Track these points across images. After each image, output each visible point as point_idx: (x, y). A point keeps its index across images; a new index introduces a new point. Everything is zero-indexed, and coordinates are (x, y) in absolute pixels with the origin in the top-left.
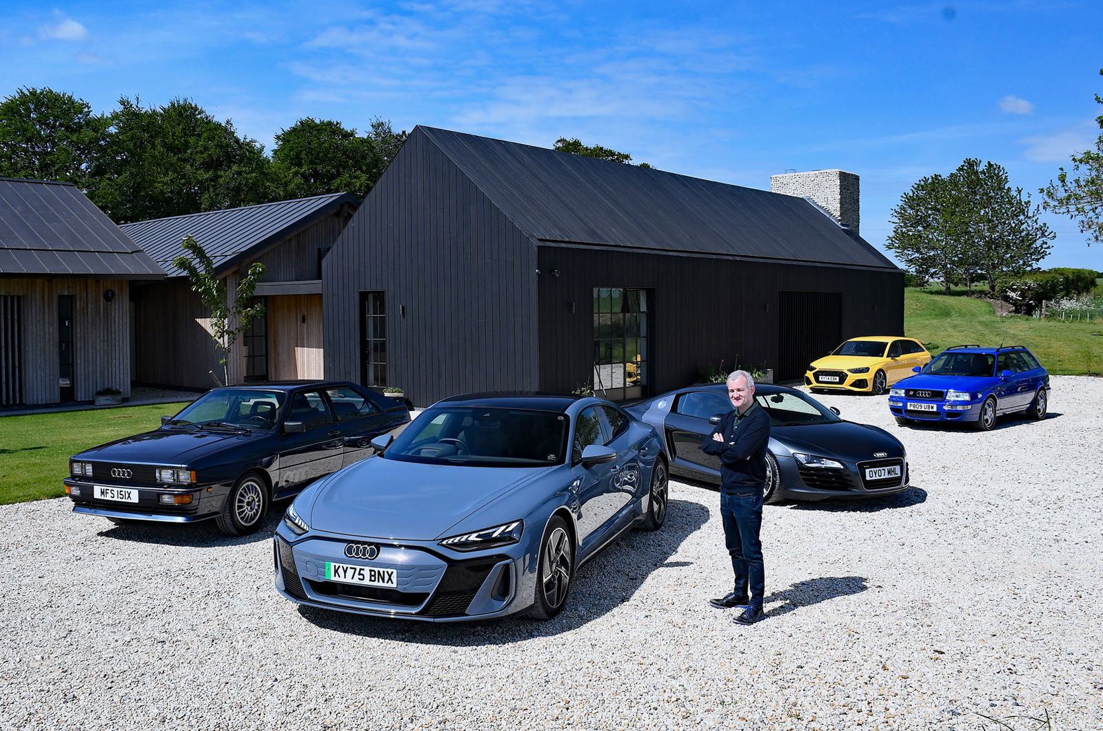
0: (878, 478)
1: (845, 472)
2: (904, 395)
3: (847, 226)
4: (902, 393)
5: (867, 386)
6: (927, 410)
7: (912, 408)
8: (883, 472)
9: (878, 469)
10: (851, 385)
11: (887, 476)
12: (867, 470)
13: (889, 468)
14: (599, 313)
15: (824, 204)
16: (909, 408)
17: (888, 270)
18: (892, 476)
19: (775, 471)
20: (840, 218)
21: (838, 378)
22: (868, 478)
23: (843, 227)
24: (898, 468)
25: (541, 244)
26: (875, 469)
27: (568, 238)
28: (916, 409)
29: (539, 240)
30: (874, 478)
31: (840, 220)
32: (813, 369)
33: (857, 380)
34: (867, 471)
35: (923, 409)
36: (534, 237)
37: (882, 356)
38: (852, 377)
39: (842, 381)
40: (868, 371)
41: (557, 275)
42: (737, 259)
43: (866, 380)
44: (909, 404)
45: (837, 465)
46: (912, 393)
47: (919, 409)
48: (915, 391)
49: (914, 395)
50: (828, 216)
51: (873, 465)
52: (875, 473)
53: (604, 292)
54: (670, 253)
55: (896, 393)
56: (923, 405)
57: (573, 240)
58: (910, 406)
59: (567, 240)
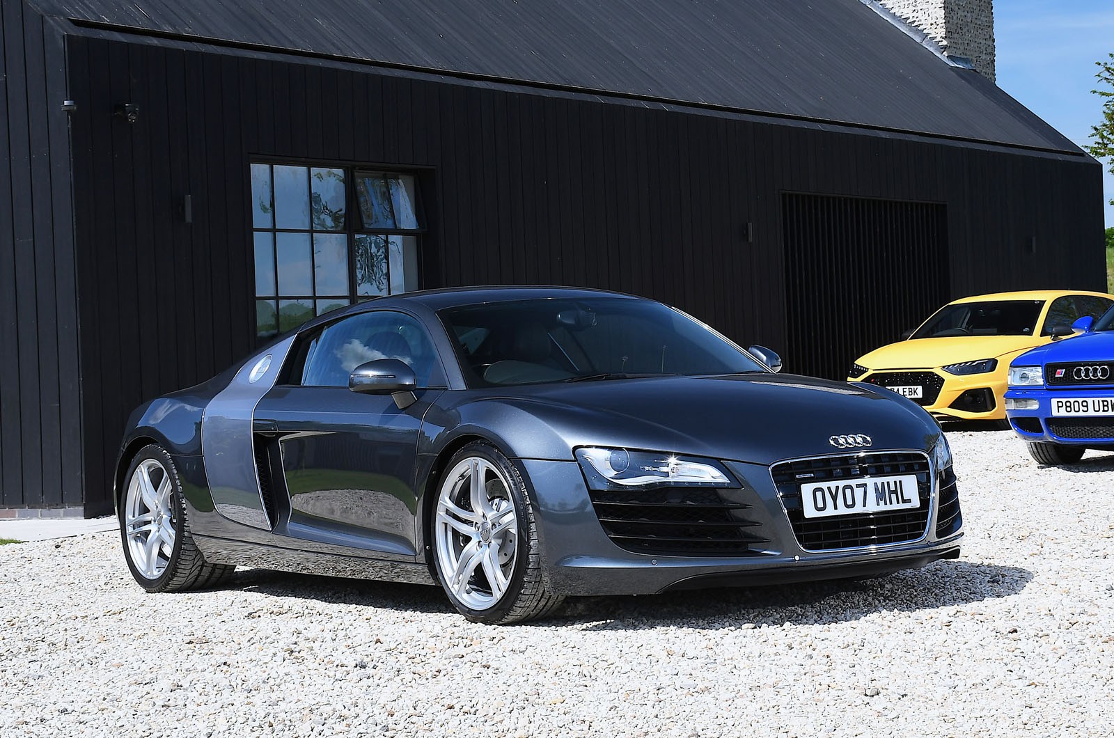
0: (842, 510)
1: (734, 497)
2: (1041, 382)
3: (966, 61)
4: (1036, 376)
5: (994, 406)
6: (1101, 413)
7: (1063, 413)
8: (859, 493)
9: (841, 483)
10: (952, 406)
11: (872, 507)
12: (804, 487)
13: (879, 480)
14: (274, 230)
15: (907, 13)
16: (1055, 413)
17: (1060, 157)
18: (889, 507)
19: (526, 510)
20: (945, 43)
21: (920, 389)
22: (810, 512)
23: (952, 64)
24: (910, 484)
25: (81, 32)
26: (833, 484)
27: (174, 26)
28: (1073, 414)
29: (77, 23)
30: (830, 512)
31: (945, 48)
32: (862, 370)
33: (967, 392)
34: (807, 490)
35: (1091, 413)
36: (61, 13)
37: (1030, 333)
38: (954, 386)
39: (930, 397)
40: (993, 369)
41: (132, 119)
42: (665, 107)
43: (989, 390)
44: (1054, 401)
45: (708, 474)
46: (1061, 373)
47: (1081, 414)
48: (1069, 367)
49: (1068, 378)
50: (918, 40)
51: (827, 471)
52: (834, 498)
53: (290, 176)
54: (477, 84)
55: (1024, 377)
56: (1090, 400)
57: (187, 31)
58: (1058, 408)
59: (168, 29)
